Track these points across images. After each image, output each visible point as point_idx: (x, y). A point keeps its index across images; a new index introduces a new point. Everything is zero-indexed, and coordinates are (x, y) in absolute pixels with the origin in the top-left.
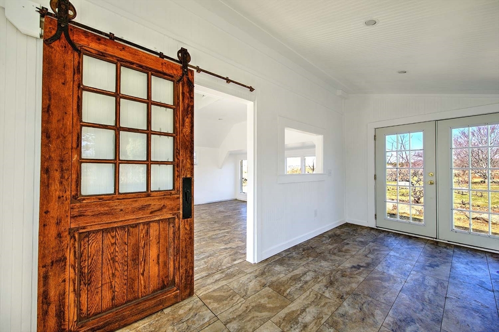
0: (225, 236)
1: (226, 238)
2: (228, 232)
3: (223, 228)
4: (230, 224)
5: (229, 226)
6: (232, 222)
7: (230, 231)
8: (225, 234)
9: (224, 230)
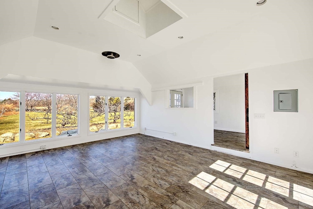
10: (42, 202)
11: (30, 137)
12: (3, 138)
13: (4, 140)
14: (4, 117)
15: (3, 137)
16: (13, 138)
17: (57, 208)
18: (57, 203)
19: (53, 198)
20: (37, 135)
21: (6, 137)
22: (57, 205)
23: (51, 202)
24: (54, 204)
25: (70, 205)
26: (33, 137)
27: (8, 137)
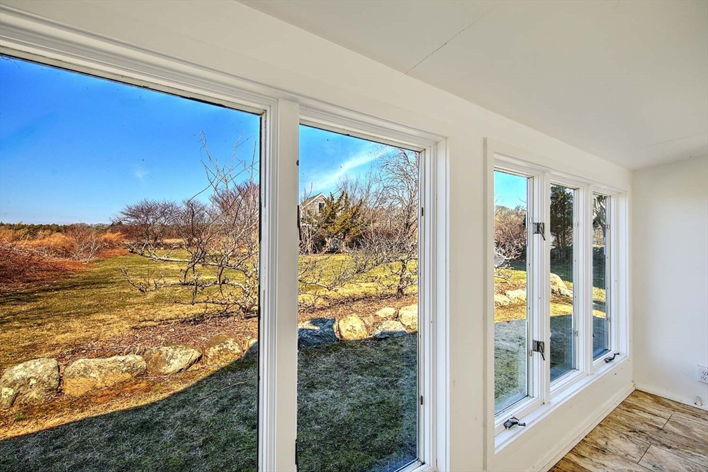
11: (128, 376)
12: (12, 385)
13: (17, 395)
14: (98, 261)
15: (10, 380)
16: (54, 383)
20: (155, 364)
21: (25, 382)
26: (138, 375)
27: (33, 382)
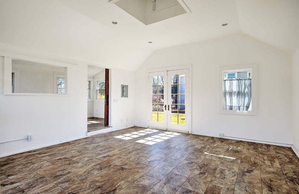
0: (101, 151)
1: (100, 149)
2: (99, 154)
3: (106, 159)
4: (98, 167)
5: (99, 162)
6: (96, 172)
7: (97, 156)
8: (101, 152)
9: (105, 157)
10: (223, 192)
17: (216, 180)
18: (213, 183)
19: (212, 189)
22: (214, 182)
23: (216, 187)
24: (215, 184)
25: (208, 175)
